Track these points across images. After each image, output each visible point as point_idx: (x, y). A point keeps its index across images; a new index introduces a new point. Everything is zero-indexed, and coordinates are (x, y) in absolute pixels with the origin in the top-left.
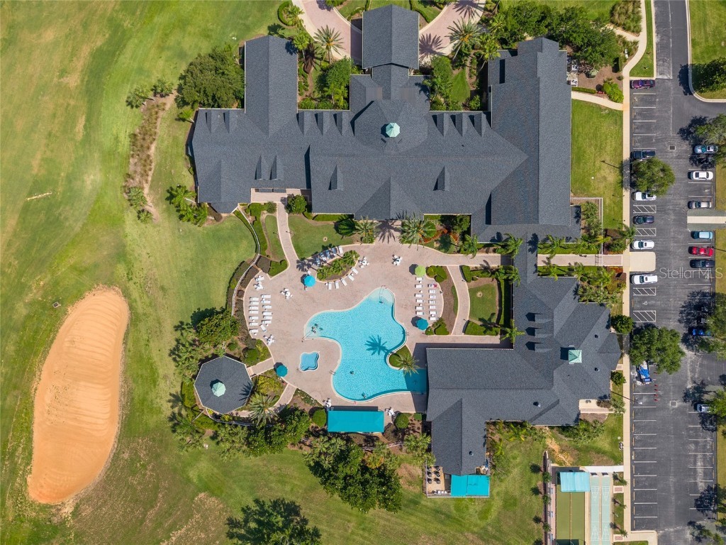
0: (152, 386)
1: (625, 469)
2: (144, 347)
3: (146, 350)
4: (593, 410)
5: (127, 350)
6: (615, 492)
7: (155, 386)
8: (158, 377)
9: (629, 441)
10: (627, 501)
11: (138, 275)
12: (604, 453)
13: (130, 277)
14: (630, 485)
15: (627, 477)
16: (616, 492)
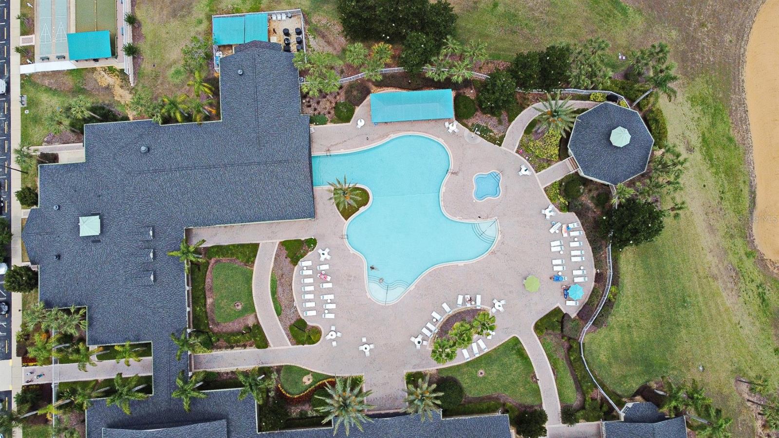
0: (706, 134)
1: (18, 69)
2: (726, 190)
3: (722, 185)
4: (66, 149)
5: (747, 182)
6: (33, 36)
7: (704, 135)
8: (701, 149)
9: (12, 108)
10: (15, 25)
11: (750, 293)
12: (48, 90)
13: (760, 290)
14: (11, 48)
15: (15, 58)
16: (30, 36)
